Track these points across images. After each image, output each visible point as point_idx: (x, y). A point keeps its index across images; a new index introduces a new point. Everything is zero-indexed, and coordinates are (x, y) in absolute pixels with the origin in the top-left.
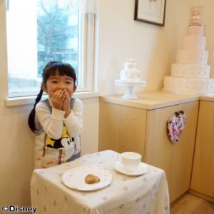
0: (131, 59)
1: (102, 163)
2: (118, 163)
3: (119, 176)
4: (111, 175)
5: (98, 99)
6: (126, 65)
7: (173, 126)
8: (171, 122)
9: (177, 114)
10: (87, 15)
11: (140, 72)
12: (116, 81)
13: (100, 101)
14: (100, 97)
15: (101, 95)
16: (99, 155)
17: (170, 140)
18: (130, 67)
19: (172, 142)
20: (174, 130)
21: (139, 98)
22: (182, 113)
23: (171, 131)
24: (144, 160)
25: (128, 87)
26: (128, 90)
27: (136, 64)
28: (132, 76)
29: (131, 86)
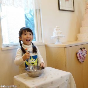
0: (57, 27)
5: (45, 46)
6: (55, 29)
7: (79, 55)
8: (78, 53)
9: (81, 49)
10: (36, 10)
12: (51, 37)
14: (45, 45)
15: (46, 44)
17: (79, 61)
18: (57, 30)
19: (80, 63)
20: (80, 57)
22: (84, 48)
23: (79, 57)
27: (59, 28)
28: (58, 33)
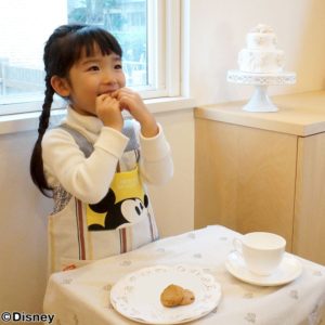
0: (260, 26)
1: (199, 256)
2: (234, 256)
3: (237, 287)
4: (218, 286)
5: (191, 114)
6: (251, 37)
11: (280, 52)
12: (230, 73)
13: (195, 117)
14: (195, 110)
15: (199, 104)
16: (193, 237)
18: (260, 42)
21: (282, 109)
24: (291, 248)
25: (257, 86)
26: (257, 92)
27: (273, 35)
28: (265, 61)
29: (262, 85)
